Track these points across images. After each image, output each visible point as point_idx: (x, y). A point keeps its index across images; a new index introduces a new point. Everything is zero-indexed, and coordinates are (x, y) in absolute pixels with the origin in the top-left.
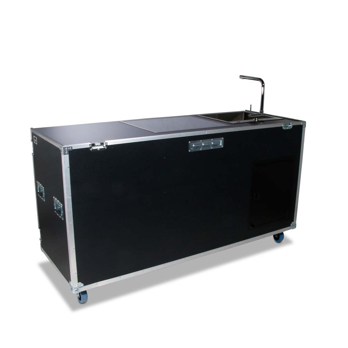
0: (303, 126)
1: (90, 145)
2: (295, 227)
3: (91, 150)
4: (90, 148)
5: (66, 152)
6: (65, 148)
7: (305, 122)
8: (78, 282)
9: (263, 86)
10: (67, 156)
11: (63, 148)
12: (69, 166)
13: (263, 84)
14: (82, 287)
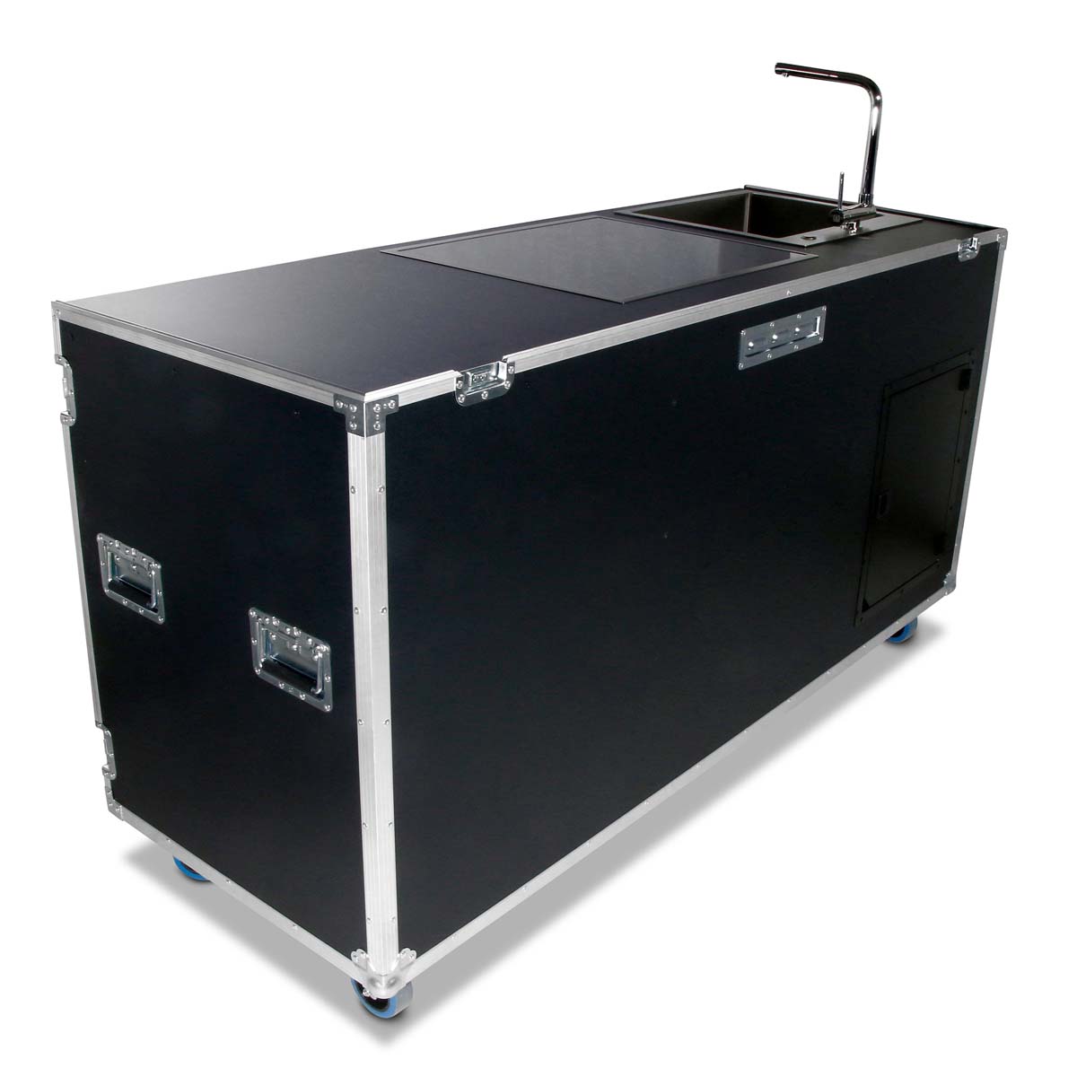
0: (1001, 246)
1: (458, 379)
2: (954, 586)
3: (461, 400)
4: (459, 391)
5: (374, 423)
6: (373, 403)
7: (1004, 232)
8: (400, 951)
9: (878, 104)
10: (379, 438)
11: (368, 404)
12: (383, 483)
13: (878, 98)
14: (412, 963)
